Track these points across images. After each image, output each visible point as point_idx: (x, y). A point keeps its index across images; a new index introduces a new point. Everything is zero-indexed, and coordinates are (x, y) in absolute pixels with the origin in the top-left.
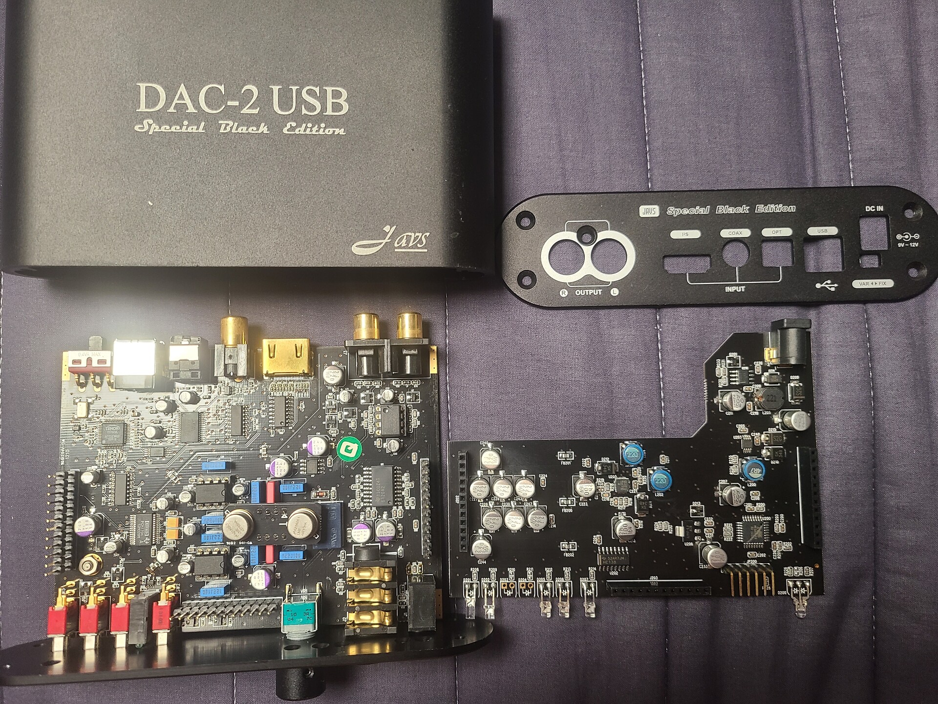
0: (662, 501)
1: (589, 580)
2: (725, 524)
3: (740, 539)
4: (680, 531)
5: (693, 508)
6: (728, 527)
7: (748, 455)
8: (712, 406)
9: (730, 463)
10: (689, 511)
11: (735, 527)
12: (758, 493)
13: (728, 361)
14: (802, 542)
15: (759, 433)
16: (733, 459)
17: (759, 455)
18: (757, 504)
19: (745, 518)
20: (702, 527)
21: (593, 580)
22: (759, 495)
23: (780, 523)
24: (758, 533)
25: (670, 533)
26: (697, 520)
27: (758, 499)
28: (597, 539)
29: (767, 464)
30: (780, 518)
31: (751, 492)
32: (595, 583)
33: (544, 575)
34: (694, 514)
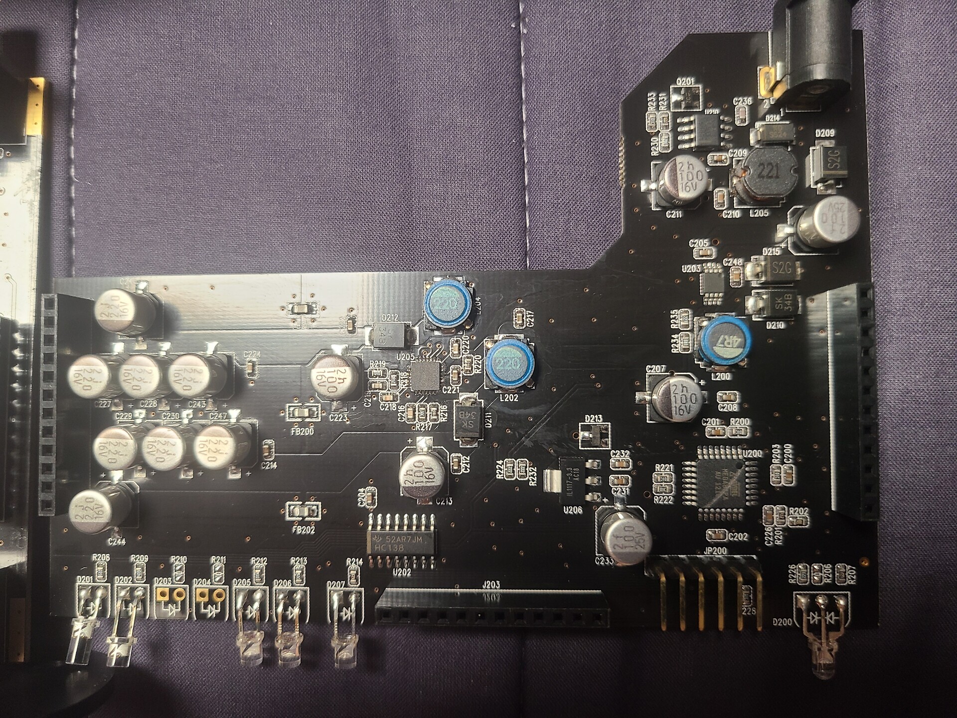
0: (517, 412)
1: (346, 586)
2: (657, 467)
3: (691, 500)
4: (554, 481)
5: (587, 428)
6: (663, 472)
7: (713, 309)
8: (635, 198)
9: (673, 326)
10: (577, 435)
11: (679, 473)
12: (735, 395)
13: (675, 98)
14: (833, 508)
15: (741, 261)
16: (680, 317)
17: (740, 309)
18: (733, 420)
19: (703, 453)
20: (605, 471)
21: (355, 587)
22: (738, 401)
23: (783, 463)
24: (731, 486)
25: (532, 484)
26: (594, 455)
27: (735, 408)
28: (366, 496)
29: (757, 330)
30: (783, 454)
31: (719, 394)
32: (361, 593)
33: (247, 574)
34: (586, 443)
